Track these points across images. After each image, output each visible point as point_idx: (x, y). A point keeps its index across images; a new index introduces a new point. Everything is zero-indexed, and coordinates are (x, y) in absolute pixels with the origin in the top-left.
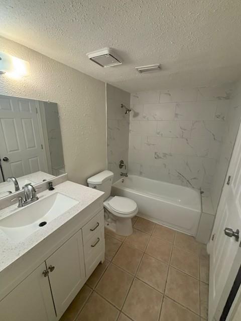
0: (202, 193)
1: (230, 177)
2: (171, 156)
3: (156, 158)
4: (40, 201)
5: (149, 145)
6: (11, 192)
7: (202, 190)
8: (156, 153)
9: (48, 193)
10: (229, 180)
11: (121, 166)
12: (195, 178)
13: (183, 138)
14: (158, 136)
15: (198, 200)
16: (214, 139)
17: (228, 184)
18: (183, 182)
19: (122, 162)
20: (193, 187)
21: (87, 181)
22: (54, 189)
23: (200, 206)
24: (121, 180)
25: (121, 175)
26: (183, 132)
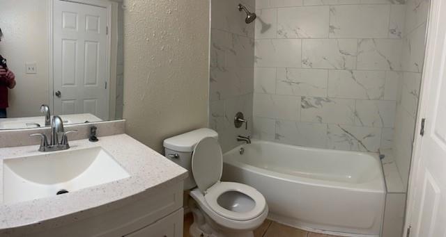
0: (382, 157)
1: (423, 121)
2: (329, 101)
3: (303, 107)
4: (71, 152)
5: (290, 83)
6: (39, 126)
7: (382, 153)
8: (303, 98)
9: (86, 144)
10: (423, 127)
11: (238, 123)
12: (369, 136)
13: (345, 69)
14: (304, 66)
15: (378, 171)
16: (391, 68)
17: (422, 133)
18: (352, 144)
19: (240, 115)
20: (368, 151)
21: (162, 143)
22: (97, 140)
23: (382, 183)
24: (238, 149)
25: (239, 140)
26: (344, 59)
